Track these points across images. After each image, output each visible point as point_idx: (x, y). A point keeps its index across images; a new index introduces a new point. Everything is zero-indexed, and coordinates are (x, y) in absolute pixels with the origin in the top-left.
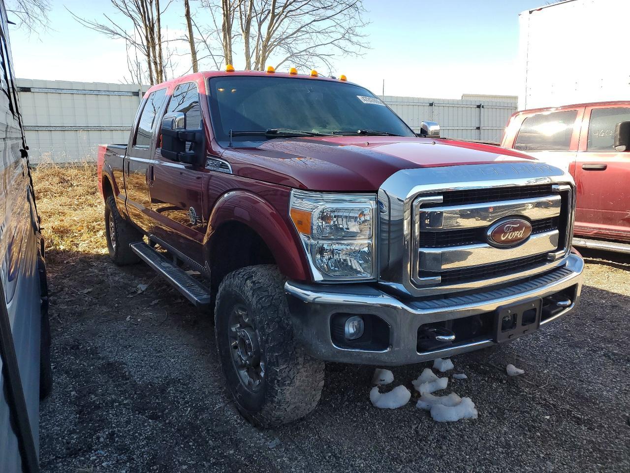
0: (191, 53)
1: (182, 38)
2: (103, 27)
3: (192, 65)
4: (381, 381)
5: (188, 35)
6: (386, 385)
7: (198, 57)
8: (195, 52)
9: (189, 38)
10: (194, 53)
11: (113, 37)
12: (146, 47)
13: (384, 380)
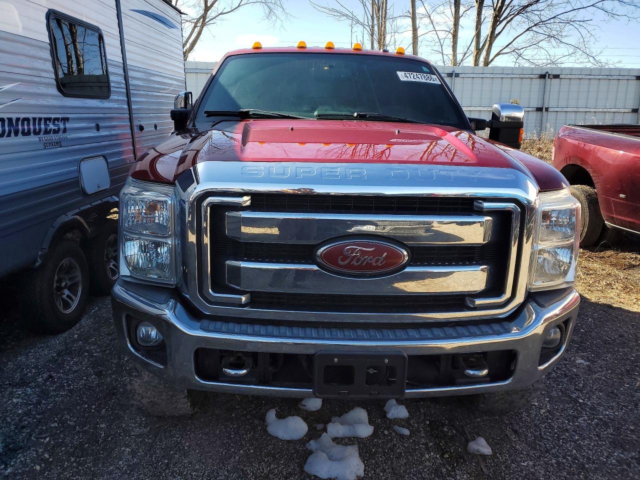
0: (412, 29)
1: (406, 14)
2: (333, 10)
3: (412, 42)
4: (302, 405)
5: (411, 11)
6: (309, 412)
7: (420, 32)
8: (416, 27)
9: (411, 13)
10: (415, 29)
11: (339, 19)
12: (371, 27)
13: (304, 406)
